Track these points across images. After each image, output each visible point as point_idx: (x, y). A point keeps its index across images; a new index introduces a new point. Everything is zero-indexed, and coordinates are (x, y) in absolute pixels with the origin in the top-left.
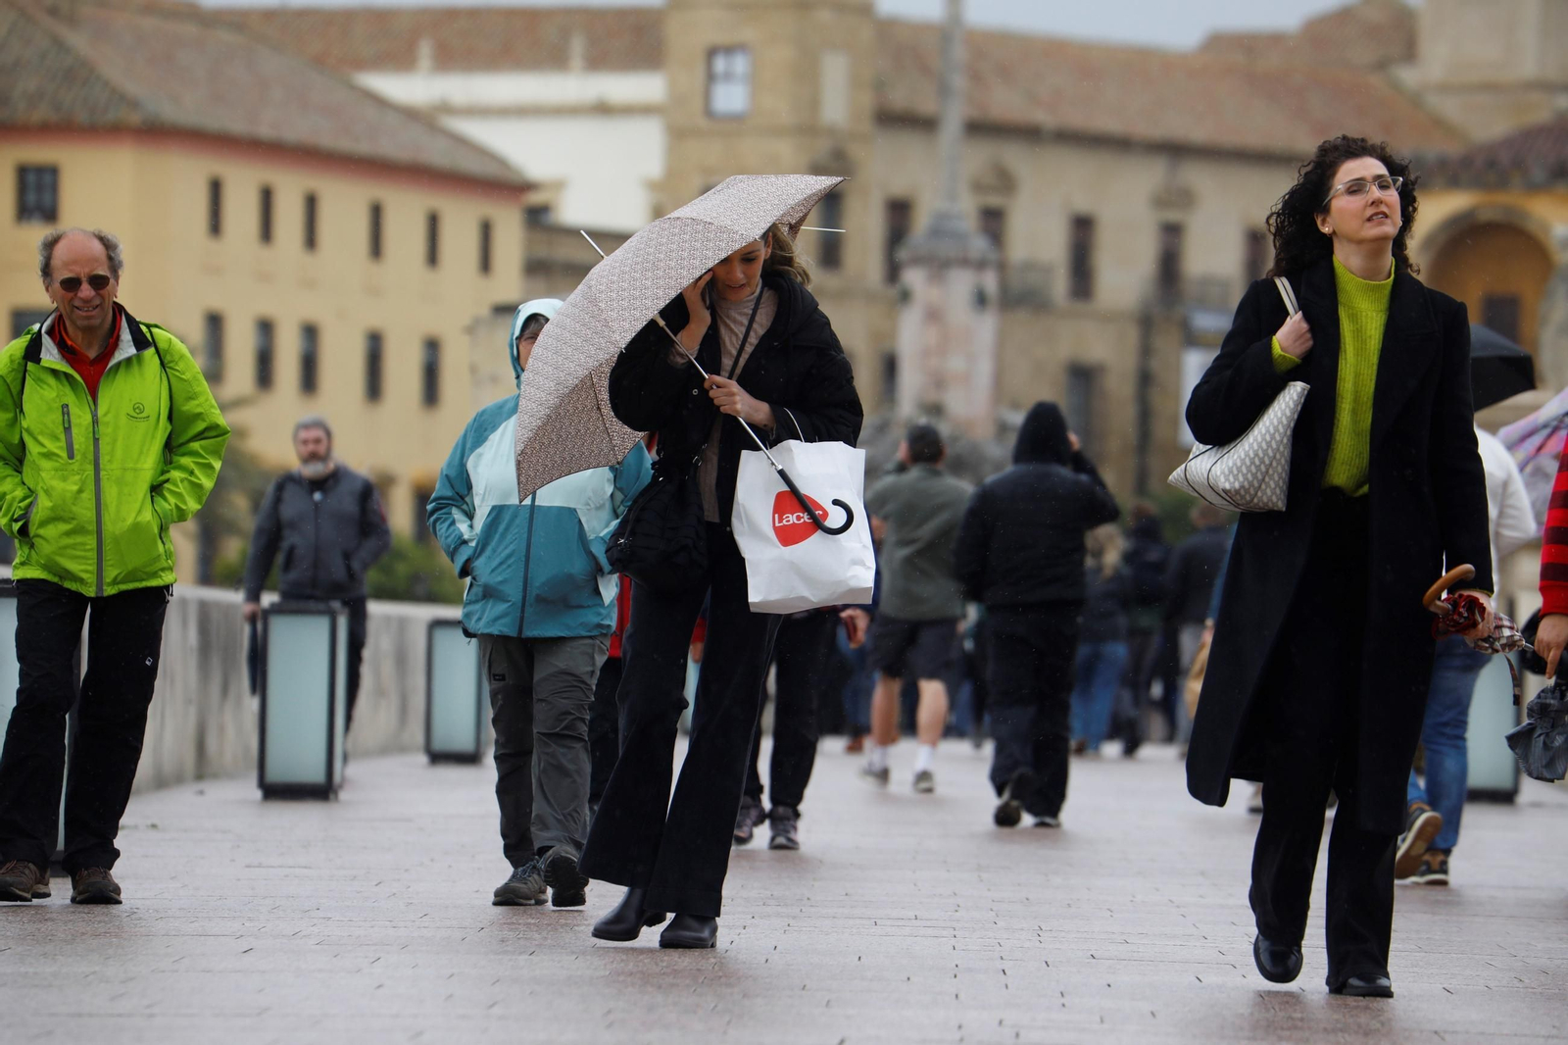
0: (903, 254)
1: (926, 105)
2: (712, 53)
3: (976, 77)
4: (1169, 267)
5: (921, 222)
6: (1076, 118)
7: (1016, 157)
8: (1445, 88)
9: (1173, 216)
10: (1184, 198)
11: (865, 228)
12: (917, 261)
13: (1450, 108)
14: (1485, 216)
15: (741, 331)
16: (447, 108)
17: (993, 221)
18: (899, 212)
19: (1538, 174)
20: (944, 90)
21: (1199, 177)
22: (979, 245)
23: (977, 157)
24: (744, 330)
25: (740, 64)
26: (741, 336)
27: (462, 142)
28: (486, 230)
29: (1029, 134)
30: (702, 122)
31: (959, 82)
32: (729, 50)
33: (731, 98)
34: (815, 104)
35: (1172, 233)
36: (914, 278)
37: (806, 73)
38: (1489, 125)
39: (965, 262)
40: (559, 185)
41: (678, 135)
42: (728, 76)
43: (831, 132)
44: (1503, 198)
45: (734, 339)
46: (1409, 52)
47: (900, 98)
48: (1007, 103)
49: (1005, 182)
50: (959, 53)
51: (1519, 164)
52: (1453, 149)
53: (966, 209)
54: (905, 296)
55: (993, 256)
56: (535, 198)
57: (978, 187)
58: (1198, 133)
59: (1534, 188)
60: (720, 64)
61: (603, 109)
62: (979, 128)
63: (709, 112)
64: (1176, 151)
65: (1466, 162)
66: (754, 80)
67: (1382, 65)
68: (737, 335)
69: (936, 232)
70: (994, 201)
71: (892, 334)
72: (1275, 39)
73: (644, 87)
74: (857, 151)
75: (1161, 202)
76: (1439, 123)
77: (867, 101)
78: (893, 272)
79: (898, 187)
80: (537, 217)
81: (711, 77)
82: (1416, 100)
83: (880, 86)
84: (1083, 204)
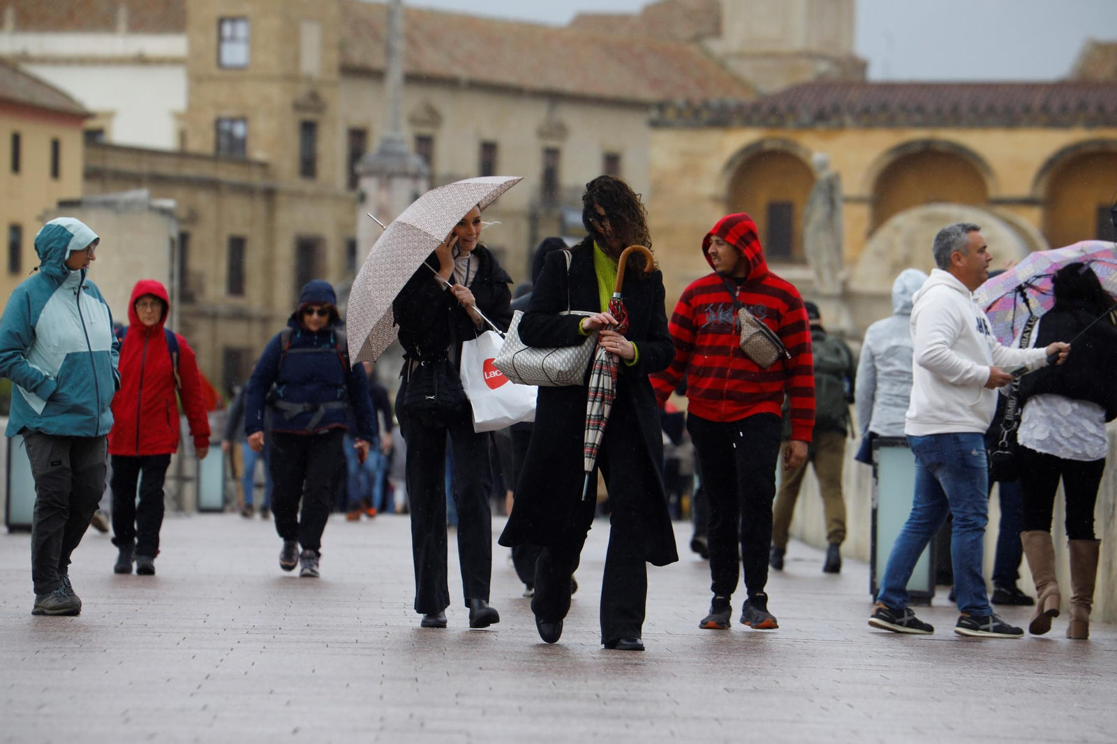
0: (360, 168)
1: (377, 62)
2: (221, 21)
3: (412, 42)
4: (550, 179)
5: (374, 145)
6: (484, 73)
7: (440, 99)
8: (740, 56)
9: (552, 143)
10: (561, 131)
11: (333, 148)
12: (370, 173)
13: (745, 70)
14: (769, 146)
15: (464, 274)
16: (26, 58)
17: (425, 145)
18: (358, 137)
19: (806, 117)
20: (389, 52)
21: (570, 116)
22: (415, 162)
23: (414, 99)
24: (466, 274)
25: (242, 30)
26: (465, 278)
27: (37, 81)
28: (56, 146)
29: (450, 83)
30: (215, 71)
31: (400, 45)
32: (234, 20)
33: (235, 54)
34: (297, 59)
35: (552, 155)
36: (368, 185)
37: (290, 37)
38: (773, 82)
39: (405, 175)
40: (110, 115)
41: (197, 80)
42: (233, 38)
43: (309, 79)
44: (781, 134)
45: (462, 279)
46: (717, 31)
47: (357, 56)
48: (434, 62)
49: (433, 117)
50: (400, 24)
51: (792, 110)
52: (747, 99)
53: (405, 136)
54: (363, 198)
55: (425, 170)
56: (92, 124)
57: (414, 121)
58: (570, 85)
59: (803, 127)
60: (227, 29)
61: (142, 61)
62: (414, 79)
63: (220, 64)
64: (554, 97)
65: (756, 108)
66: (251, 42)
67: (697, 39)
68: (463, 277)
69: (384, 153)
70: (426, 131)
71: (353, 225)
72: (624, 18)
73: (173, 45)
74: (326, 93)
75: (542, 133)
76: (737, 80)
77: (334, 58)
78: (353, 181)
79: (357, 120)
80: (93, 138)
81: (220, 39)
82: (721, 65)
83: (343, 47)
84: (489, 135)
